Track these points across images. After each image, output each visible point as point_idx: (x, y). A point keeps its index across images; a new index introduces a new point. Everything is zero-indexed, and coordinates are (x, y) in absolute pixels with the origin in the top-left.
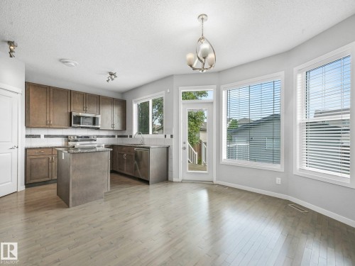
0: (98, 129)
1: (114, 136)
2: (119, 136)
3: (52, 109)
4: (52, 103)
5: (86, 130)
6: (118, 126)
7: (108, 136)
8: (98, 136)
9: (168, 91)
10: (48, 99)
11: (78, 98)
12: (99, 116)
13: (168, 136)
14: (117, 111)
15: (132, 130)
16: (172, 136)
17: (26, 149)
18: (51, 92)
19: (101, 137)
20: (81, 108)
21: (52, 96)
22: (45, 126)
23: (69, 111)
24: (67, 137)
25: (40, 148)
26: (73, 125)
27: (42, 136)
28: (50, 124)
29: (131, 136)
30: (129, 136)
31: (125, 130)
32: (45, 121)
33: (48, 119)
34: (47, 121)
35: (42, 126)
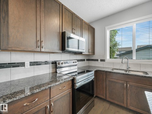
7: (81, 60)
15: (105, 55)
23: (61, 31)
26: (66, 49)
27: (27, 64)
30: (99, 60)
31: (94, 54)
32: (35, 40)
33: (38, 38)
34: (37, 42)
35: (30, 49)
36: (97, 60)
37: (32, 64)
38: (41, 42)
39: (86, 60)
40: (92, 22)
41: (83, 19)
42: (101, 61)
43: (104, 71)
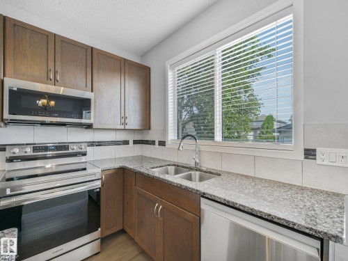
6: (134, 121)
8: (92, 144)
14: (132, 89)
15: (165, 130)
19: (100, 144)
26: (6, 116)
29: (162, 143)
30: (157, 143)
31: (150, 129)
36: (153, 143)
39: (131, 142)
42: (159, 145)
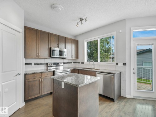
0: (65, 58)
1: (71, 63)
2: (74, 63)
3: (39, 46)
4: (39, 41)
5: (57, 59)
7: (68, 63)
9: (121, 31)
10: (37, 38)
11: (54, 38)
12: (65, 50)
13: (120, 64)
16: (124, 64)
17: (25, 75)
18: (39, 34)
19: (65, 63)
20: (56, 45)
21: (39, 36)
22: (35, 57)
23: (49, 47)
24: (47, 64)
25: (34, 73)
26: (52, 56)
27: (33, 64)
28: (39, 56)
29: (83, 63)
31: (78, 59)
32: (36, 54)
33: (37, 52)
34: (37, 54)
35: (34, 57)
37: (35, 64)
38: (38, 54)
40: (76, 36)
41: (66, 37)
43: (77, 69)
